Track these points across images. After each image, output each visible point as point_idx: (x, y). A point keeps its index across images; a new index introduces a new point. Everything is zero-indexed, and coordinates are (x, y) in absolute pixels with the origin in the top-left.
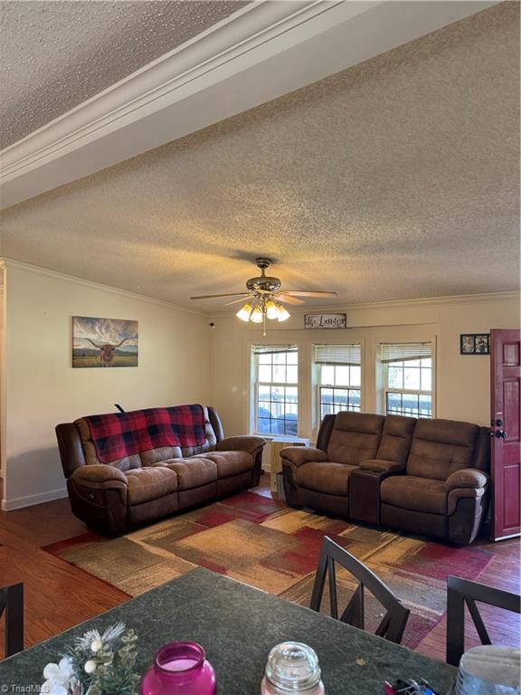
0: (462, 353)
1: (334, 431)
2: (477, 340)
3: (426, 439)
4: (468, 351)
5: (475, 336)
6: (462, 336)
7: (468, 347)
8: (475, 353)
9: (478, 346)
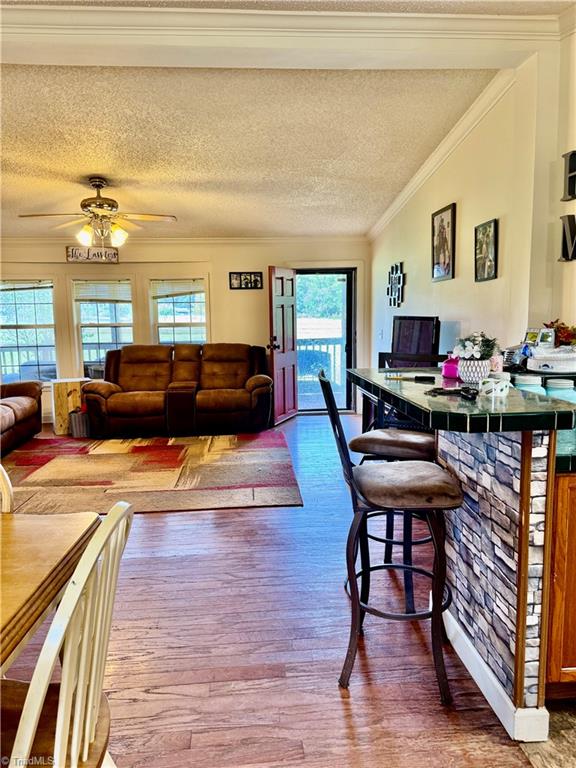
0: (231, 288)
1: (122, 365)
2: (243, 277)
3: (212, 360)
4: (236, 286)
5: (240, 274)
6: (230, 273)
7: (235, 283)
8: (240, 288)
9: (243, 282)
